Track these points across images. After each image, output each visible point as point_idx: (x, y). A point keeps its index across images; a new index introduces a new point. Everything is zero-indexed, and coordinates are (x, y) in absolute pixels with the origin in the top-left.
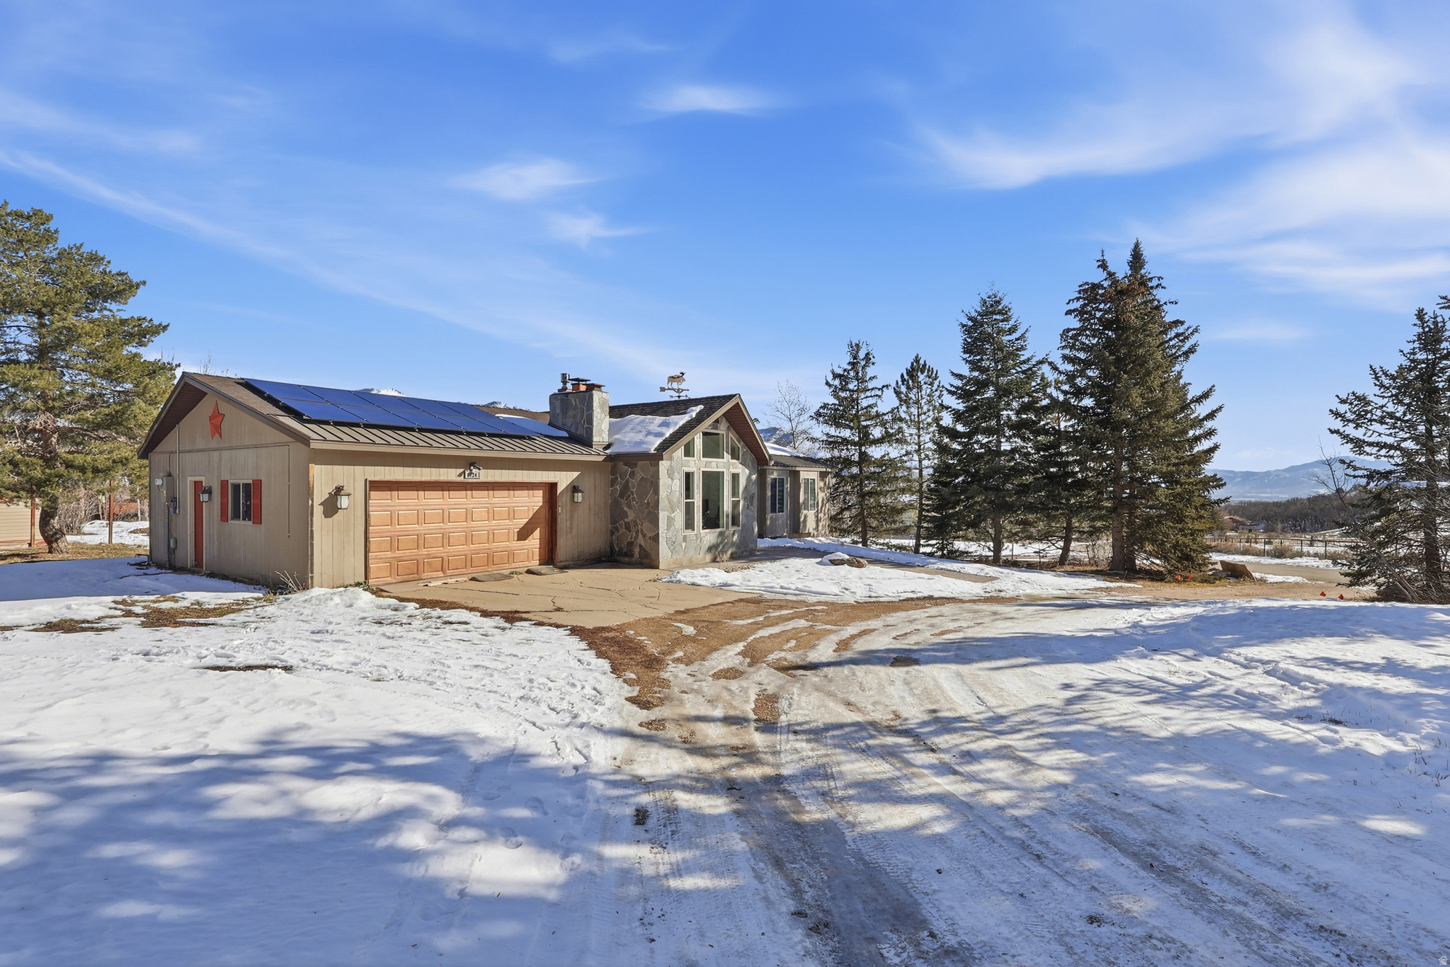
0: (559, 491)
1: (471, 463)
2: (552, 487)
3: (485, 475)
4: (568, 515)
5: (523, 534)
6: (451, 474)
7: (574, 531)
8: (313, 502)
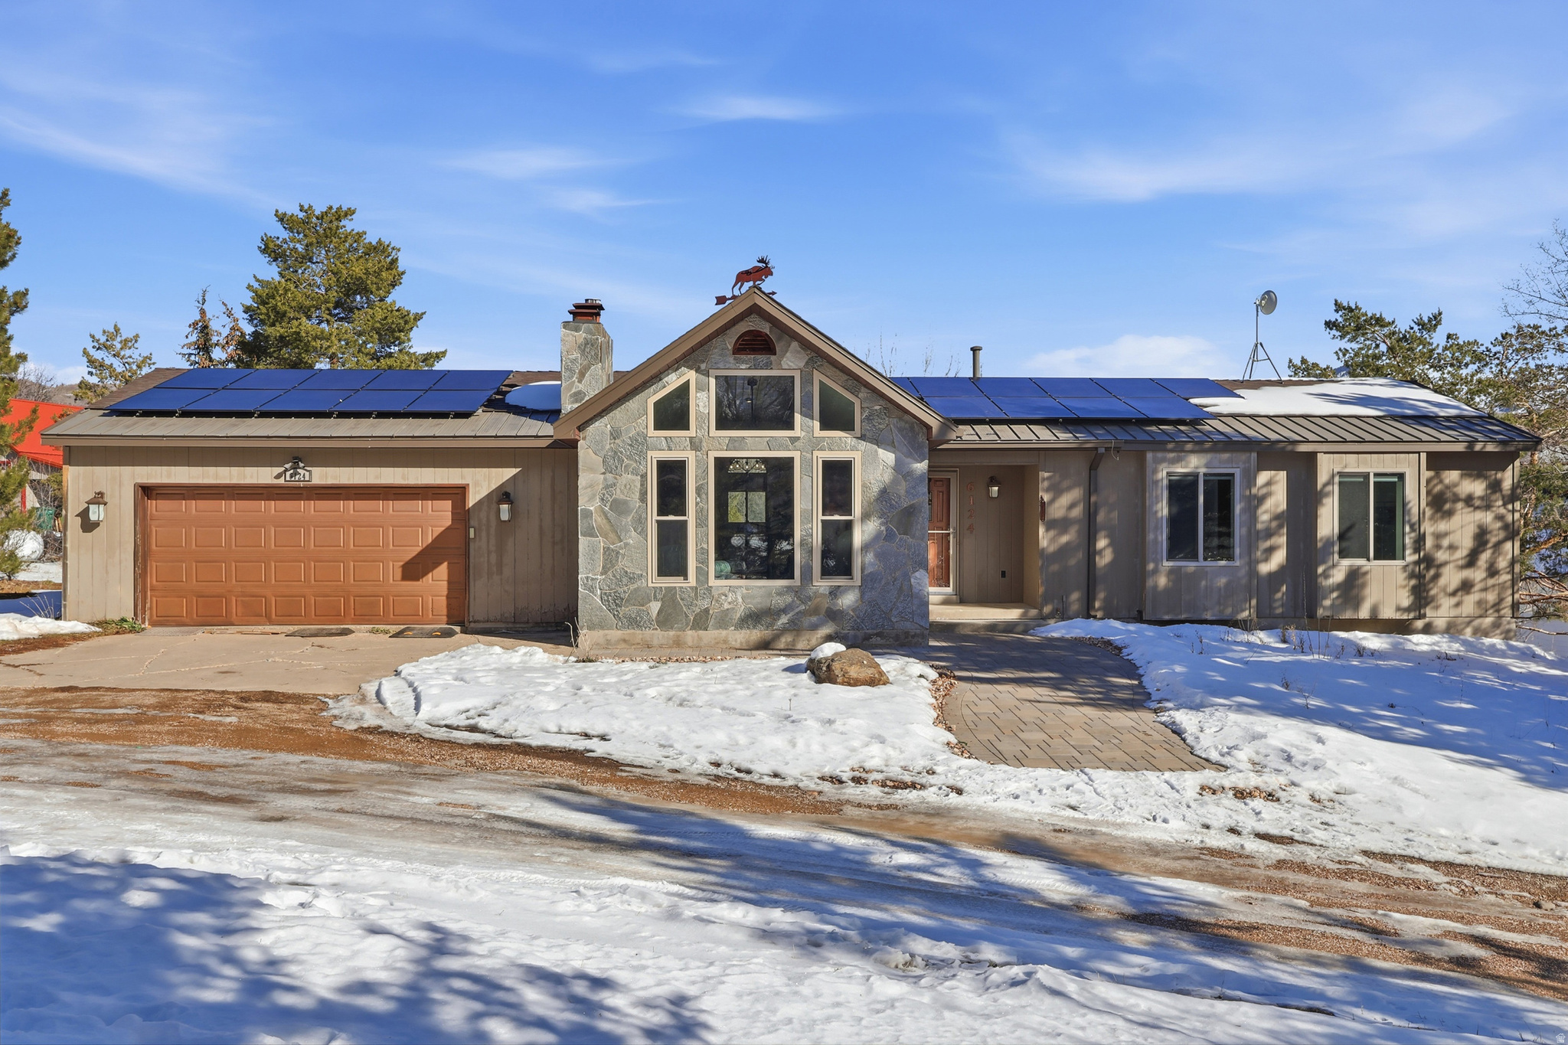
0: (471, 502)
1: (298, 457)
2: (458, 493)
3: (321, 476)
4: (493, 541)
5: (414, 569)
6: (264, 475)
7: (507, 571)
8: (67, 512)
